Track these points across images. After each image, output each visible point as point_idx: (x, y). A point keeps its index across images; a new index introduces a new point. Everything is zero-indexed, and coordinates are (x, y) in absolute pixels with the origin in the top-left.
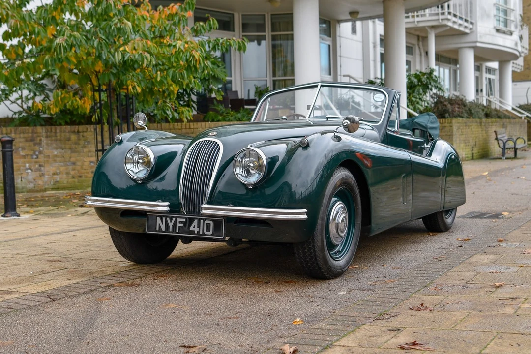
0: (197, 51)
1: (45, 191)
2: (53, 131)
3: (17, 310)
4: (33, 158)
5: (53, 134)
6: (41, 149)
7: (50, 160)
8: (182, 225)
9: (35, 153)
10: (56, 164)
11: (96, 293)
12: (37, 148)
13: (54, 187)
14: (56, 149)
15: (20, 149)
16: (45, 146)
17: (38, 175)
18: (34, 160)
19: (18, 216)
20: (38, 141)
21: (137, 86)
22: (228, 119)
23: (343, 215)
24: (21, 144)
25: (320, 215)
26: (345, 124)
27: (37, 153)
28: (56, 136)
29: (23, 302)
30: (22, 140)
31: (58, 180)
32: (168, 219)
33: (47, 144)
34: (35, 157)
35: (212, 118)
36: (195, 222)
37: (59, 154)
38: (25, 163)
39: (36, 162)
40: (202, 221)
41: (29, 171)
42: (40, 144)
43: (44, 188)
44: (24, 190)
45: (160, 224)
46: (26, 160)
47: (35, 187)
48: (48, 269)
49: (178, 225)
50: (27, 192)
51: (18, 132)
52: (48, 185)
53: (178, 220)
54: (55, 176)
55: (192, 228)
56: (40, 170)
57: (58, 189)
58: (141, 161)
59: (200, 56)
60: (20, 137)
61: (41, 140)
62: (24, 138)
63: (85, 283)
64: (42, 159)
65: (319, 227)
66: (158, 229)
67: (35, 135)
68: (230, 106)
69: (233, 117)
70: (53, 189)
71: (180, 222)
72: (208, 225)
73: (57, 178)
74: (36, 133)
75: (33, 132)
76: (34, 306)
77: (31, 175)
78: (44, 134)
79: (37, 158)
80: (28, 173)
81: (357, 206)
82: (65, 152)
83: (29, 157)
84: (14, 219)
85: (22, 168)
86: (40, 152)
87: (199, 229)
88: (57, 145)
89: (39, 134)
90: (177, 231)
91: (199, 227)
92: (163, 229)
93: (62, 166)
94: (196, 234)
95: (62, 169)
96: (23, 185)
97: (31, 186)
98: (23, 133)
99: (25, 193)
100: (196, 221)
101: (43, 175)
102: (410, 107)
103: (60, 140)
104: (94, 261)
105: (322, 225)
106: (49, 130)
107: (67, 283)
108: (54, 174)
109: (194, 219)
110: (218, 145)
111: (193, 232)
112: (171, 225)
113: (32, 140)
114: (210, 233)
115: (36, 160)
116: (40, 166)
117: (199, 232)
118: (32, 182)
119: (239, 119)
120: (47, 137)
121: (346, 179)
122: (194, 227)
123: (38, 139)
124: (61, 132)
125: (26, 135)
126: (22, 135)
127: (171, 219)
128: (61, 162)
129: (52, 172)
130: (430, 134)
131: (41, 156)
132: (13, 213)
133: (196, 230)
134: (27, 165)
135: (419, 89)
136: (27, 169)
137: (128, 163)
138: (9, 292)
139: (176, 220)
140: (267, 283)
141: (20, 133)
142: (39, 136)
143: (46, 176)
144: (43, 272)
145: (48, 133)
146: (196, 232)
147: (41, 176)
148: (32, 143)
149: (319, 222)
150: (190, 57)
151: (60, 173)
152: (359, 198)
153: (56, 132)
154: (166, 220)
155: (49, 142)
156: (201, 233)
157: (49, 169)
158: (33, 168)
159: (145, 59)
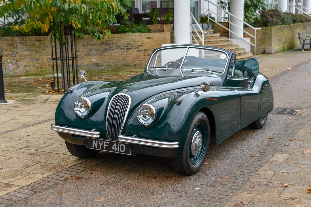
0: (114, 2)
1: (20, 77)
2: (25, 39)
3: (16, 202)
4: (12, 56)
5: (24, 42)
6: (17, 51)
7: (23, 57)
8: (107, 145)
9: (13, 53)
10: (27, 60)
11: (59, 186)
12: (15, 50)
13: (25, 74)
14: (27, 51)
15: (4, 51)
16: (20, 49)
17: (16, 67)
18: (13, 57)
19: (6, 102)
20: (15, 46)
21: (78, 24)
22: (132, 30)
23: (199, 139)
24: (5, 48)
25: (186, 143)
26: (202, 87)
27: (15, 53)
28: (26, 43)
29: (18, 195)
30: (5, 45)
31: (28, 70)
32: (99, 141)
33: (21, 48)
34: (14, 56)
35: (123, 29)
36: (115, 145)
37: (28, 54)
38: (7, 59)
39: (14, 59)
40: (118, 144)
41: (10, 64)
42: (16, 48)
43: (19, 75)
44: (7, 76)
45: (95, 144)
46: (8, 57)
47: (14, 74)
48: (30, 163)
49: (105, 145)
50: (9, 77)
51: (3, 40)
52: (22, 73)
53: (105, 142)
54: (26, 67)
55: (113, 148)
56: (17, 64)
57: (28, 75)
58: (83, 106)
59: (116, 5)
60: (4, 43)
61: (17, 45)
62: (6, 44)
63: (52, 177)
64: (18, 57)
65: (185, 149)
66: (93, 147)
67: (13, 42)
68: (133, 20)
69: (136, 29)
70: (25, 75)
71: (106, 144)
72: (122, 147)
73: (27, 69)
74: (14, 41)
75: (12, 41)
76: (25, 198)
77: (11, 67)
78: (19, 42)
79: (15, 56)
80: (9, 65)
81: (208, 132)
82: (32, 53)
83: (10, 56)
84: (4, 104)
85: (6, 62)
86: (17, 53)
88: (27, 48)
89: (16, 42)
90: (105, 148)
91: (117, 147)
92: (97, 147)
93: (30, 61)
95: (30, 63)
96: (7, 73)
97: (12, 73)
98: (6, 41)
99: (8, 78)
100: (115, 144)
101: (19, 67)
102: (246, 20)
103: (29, 45)
104: (56, 155)
105: (187, 148)
106: (22, 39)
107: (41, 177)
108: (25, 66)
109: (114, 143)
110: (128, 98)
111: (113, 150)
112: (101, 145)
113: (12, 45)
114: (124, 151)
115: (15, 57)
116: (17, 61)
117: (117, 150)
118: (12, 71)
119: (139, 30)
120: (21, 43)
121: (201, 119)
122: (114, 147)
123: (16, 44)
124: (29, 40)
125: (8, 42)
126: (5, 42)
127: (101, 141)
128: (29, 59)
129: (24, 65)
130: (253, 74)
131: (17, 55)
132: (3, 100)
134: (9, 60)
135: (252, 9)
136: (9, 63)
137: (76, 107)
138: (9, 185)
139: (104, 143)
140: (156, 177)
141: (4, 41)
142: (16, 43)
143: (21, 68)
144: (27, 166)
145: (22, 41)
146: (115, 150)
147: (17, 67)
148: (11, 47)
149: (185, 146)
150: (110, 6)
151: (29, 66)
152: (209, 127)
153: (26, 41)
154: (98, 142)
155: (22, 46)
156: (118, 151)
157: (22, 63)
158: (12, 62)
159: (83, 8)
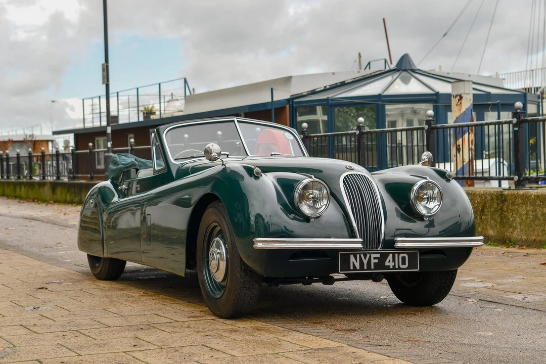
8: (376, 261)
32: (362, 256)
36: (390, 257)
40: (396, 255)
45: (354, 262)
49: (373, 261)
53: (373, 256)
55: (387, 264)
66: (352, 268)
71: (375, 258)
72: (404, 258)
87: (395, 264)
90: (372, 267)
91: (394, 261)
92: (358, 268)
94: (391, 269)
100: (391, 255)
109: (388, 255)
111: (388, 267)
112: (365, 262)
114: (406, 266)
117: (394, 266)
122: (389, 262)
127: (365, 255)
133: (391, 264)
146: (391, 267)
154: (360, 257)
156: (397, 267)
